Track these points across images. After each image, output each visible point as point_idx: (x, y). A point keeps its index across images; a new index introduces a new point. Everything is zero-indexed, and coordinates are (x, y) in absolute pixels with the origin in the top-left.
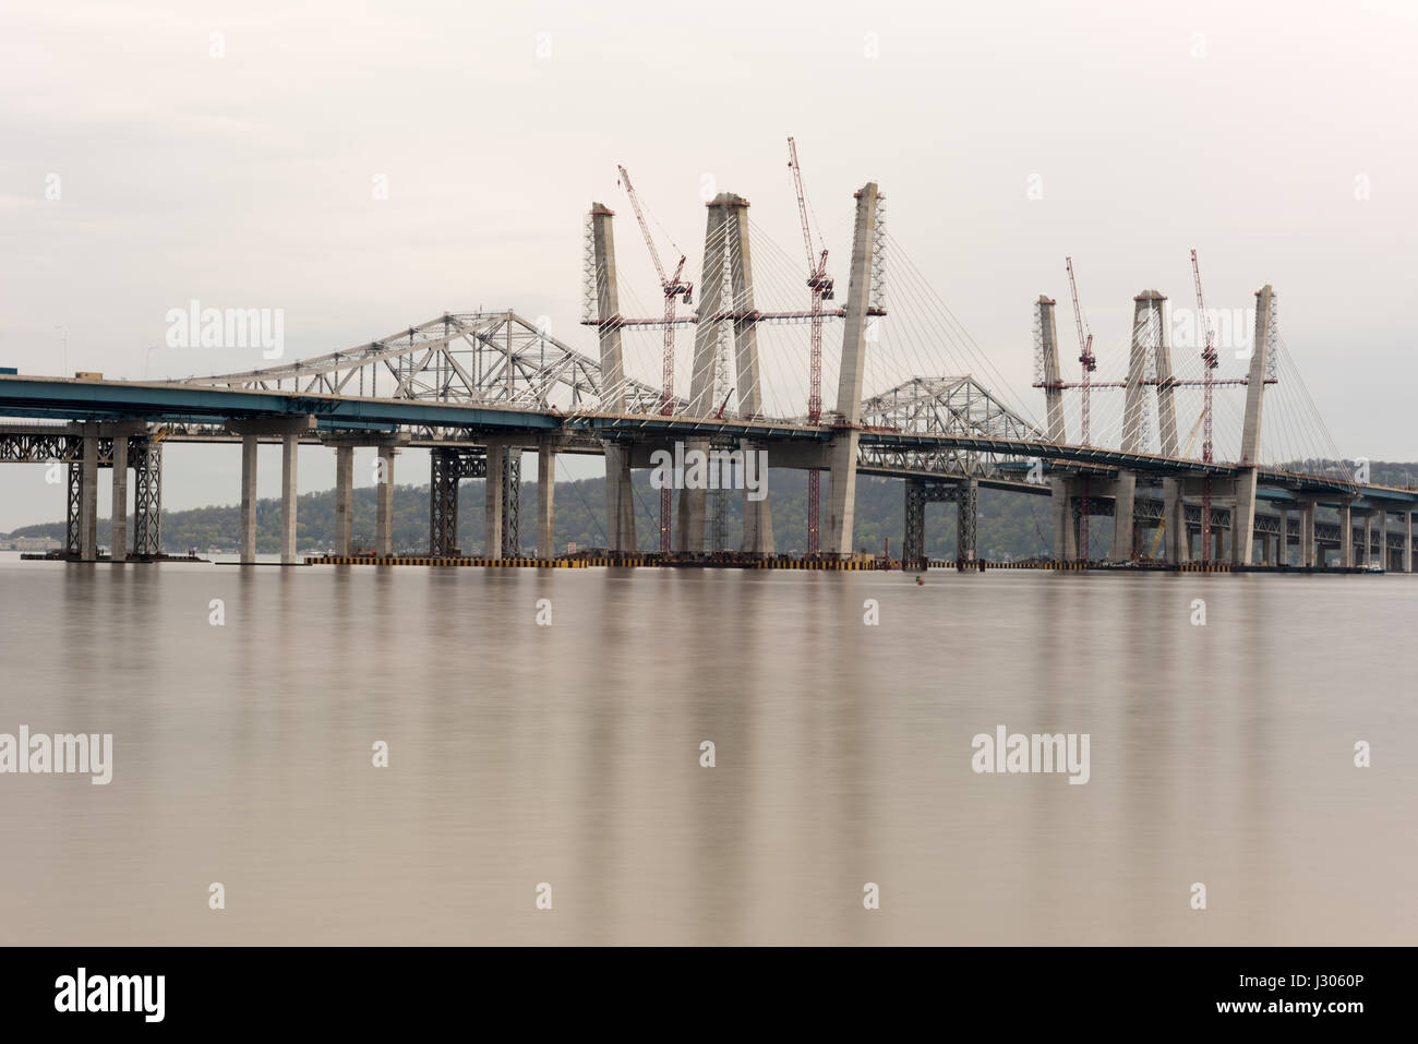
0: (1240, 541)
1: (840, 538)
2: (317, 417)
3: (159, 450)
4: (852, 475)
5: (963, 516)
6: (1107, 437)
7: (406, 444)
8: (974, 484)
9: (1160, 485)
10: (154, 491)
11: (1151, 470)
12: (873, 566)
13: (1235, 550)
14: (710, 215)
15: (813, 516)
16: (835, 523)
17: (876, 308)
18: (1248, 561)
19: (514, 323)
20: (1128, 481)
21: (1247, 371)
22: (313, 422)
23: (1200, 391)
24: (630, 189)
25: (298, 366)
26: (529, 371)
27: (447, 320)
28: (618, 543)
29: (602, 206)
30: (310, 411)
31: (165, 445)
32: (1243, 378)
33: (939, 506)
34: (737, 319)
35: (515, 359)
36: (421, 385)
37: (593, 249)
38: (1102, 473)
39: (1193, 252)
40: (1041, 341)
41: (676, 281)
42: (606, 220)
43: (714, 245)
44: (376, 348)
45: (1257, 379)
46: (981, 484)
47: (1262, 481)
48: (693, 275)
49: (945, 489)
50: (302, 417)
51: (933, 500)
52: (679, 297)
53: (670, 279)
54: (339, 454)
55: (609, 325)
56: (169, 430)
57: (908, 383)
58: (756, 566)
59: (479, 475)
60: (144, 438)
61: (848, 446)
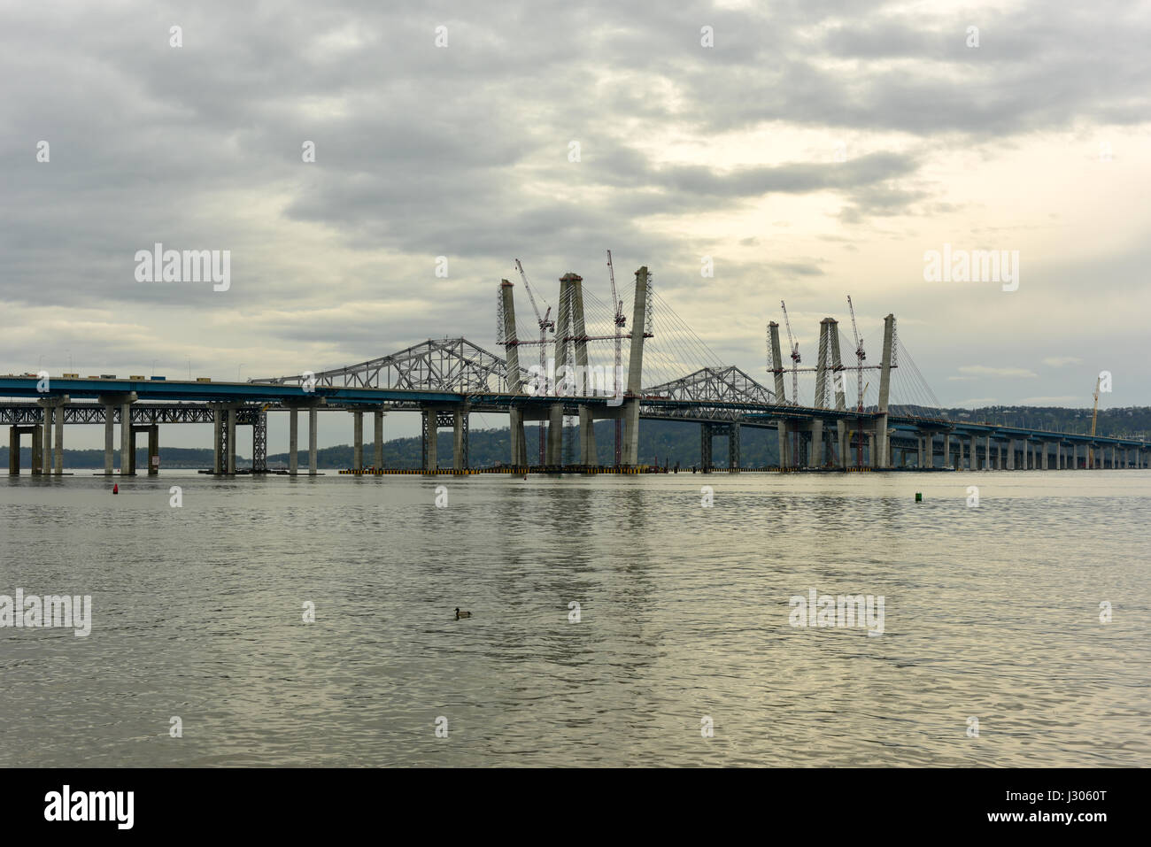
0: (879, 455)
1: (630, 456)
2: (326, 398)
3: (266, 415)
4: (636, 422)
5: (732, 443)
6: (807, 400)
7: (388, 410)
8: (738, 425)
9: (836, 424)
10: (263, 437)
11: (830, 417)
12: (648, 471)
13: (876, 459)
14: (562, 285)
15: (618, 447)
16: (628, 448)
17: (648, 333)
18: (883, 464)
19: (464, 344)
20: (818, 423)
21: (880, 361)
22: (324, 401)
23: (855, 374)
24: (522, 272)
25: (345, 369)
26: (477, 369)
27: (430, 343)
28: (517, 461)
29: (507, 281)
30: (322, 396)
31: (268, 412)
32: (879, 365)
33: (719, 437)
34: (576, 340)
35: (468, 363)
36: (414, 378)
37: (502, 304)
38: (804, 418)
39: (849, 297)
40: (771, 346)
41: (546, 321)
42: (509, 289)
43: (565, 300)
44: (388, 358)
45: (887, 366)
46: (742, 425)
47: (891, 421)
48: (554, 317)
49: (723, 429)
50: (319, 398)
51: (716, 434)
52: (548, 328)
53: (543, 319)
54: (355, 416)
55: (512, 345)
56: (270, 406)
57: (701, 371)
58: (586, 472)
59: (448, 425)
60: (257, 409)
61: (634, 407)
